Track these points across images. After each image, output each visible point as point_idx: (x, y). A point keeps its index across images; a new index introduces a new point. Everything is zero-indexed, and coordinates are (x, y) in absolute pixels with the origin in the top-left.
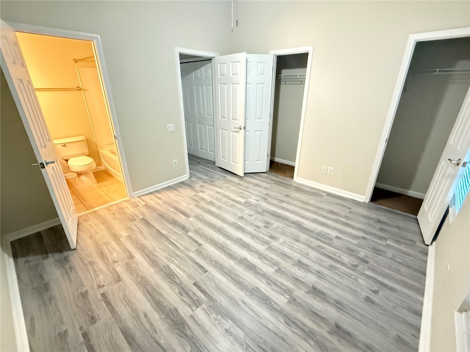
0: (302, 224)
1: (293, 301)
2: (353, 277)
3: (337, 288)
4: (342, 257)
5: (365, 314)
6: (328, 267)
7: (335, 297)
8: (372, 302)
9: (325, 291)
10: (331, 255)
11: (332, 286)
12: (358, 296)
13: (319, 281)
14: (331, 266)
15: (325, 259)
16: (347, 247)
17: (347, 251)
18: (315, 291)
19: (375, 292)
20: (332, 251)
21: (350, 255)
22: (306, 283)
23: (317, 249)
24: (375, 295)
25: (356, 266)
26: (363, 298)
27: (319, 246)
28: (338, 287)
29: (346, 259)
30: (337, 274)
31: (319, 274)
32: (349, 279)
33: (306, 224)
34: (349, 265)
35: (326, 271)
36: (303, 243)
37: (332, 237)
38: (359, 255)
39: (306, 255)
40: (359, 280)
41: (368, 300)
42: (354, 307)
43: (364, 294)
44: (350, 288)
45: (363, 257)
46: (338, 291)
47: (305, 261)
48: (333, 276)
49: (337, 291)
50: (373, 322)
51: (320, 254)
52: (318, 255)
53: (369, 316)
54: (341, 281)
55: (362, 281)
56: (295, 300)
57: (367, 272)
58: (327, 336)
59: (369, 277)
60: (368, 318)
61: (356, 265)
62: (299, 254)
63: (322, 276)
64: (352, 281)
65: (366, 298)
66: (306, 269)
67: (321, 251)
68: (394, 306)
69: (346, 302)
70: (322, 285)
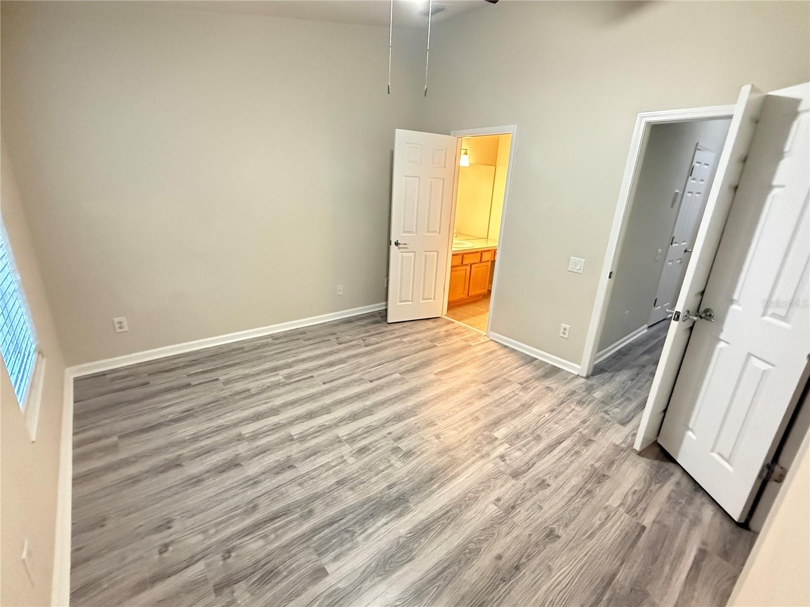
0: (393, 514)
1: (240, 438)
2: (212, 531)
3: (214, 494)
4: (261, 543)
5: (158, 505)
6: (256, 502)
7: (207, 483)
8: (159, 529)
9: (224, 475)
10: (278, 523)
11: (223, 489)
12: (183, 515)
13: (243, 476)
14: (255, 507)
15: (276, 507)
16: (278, 573)
17: (269, 567)
18: (234, 464)
19: (164, 548)
20: (285, 533)
21: (257, 562)
22: (250, 459)
23: (306, 508)
24: (161, 542)
25: (227, 555)
26: (174, 520)
27: (311, 513)
28: (216, 495)
29: (254, 547)
30: (237, 508)
31: (254, 482)
32: (215, 521)
33: (392, 524)
34: (238, 542)
35: (251, 493)
36: (330, 490)
37: (325, 560)
38: (243, 584)
39: (300, 482)
40: (200, 537)
41: (167, 524)
42: (177, 497)
43: (176, 526)
44: (202, 511)
45: (233, 592)
46: (211, 492)
47: (289, 475)
48: (236, 499)
49: (210, 490)
50: (144, 507)
51: (289, 505)
52: (288, 501)
53: (152, 507)
54: (222, 506)
55: (195, 541)
56: (239, 440)
57: (200, 566)
58: (180, 452)
59: (192, 561)
60: (152, 505)
61: (229, 557)
62: (308, 473)
63: (247, 484)
64: (207, 525)
65: (171, 524)
66: (272, 469)
67: (298, 510)
68: (124, 558)
69: (190, 491)
70: (234, 477)
